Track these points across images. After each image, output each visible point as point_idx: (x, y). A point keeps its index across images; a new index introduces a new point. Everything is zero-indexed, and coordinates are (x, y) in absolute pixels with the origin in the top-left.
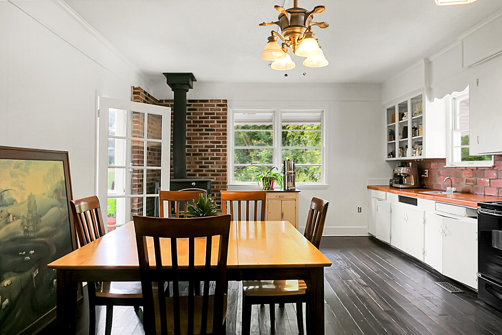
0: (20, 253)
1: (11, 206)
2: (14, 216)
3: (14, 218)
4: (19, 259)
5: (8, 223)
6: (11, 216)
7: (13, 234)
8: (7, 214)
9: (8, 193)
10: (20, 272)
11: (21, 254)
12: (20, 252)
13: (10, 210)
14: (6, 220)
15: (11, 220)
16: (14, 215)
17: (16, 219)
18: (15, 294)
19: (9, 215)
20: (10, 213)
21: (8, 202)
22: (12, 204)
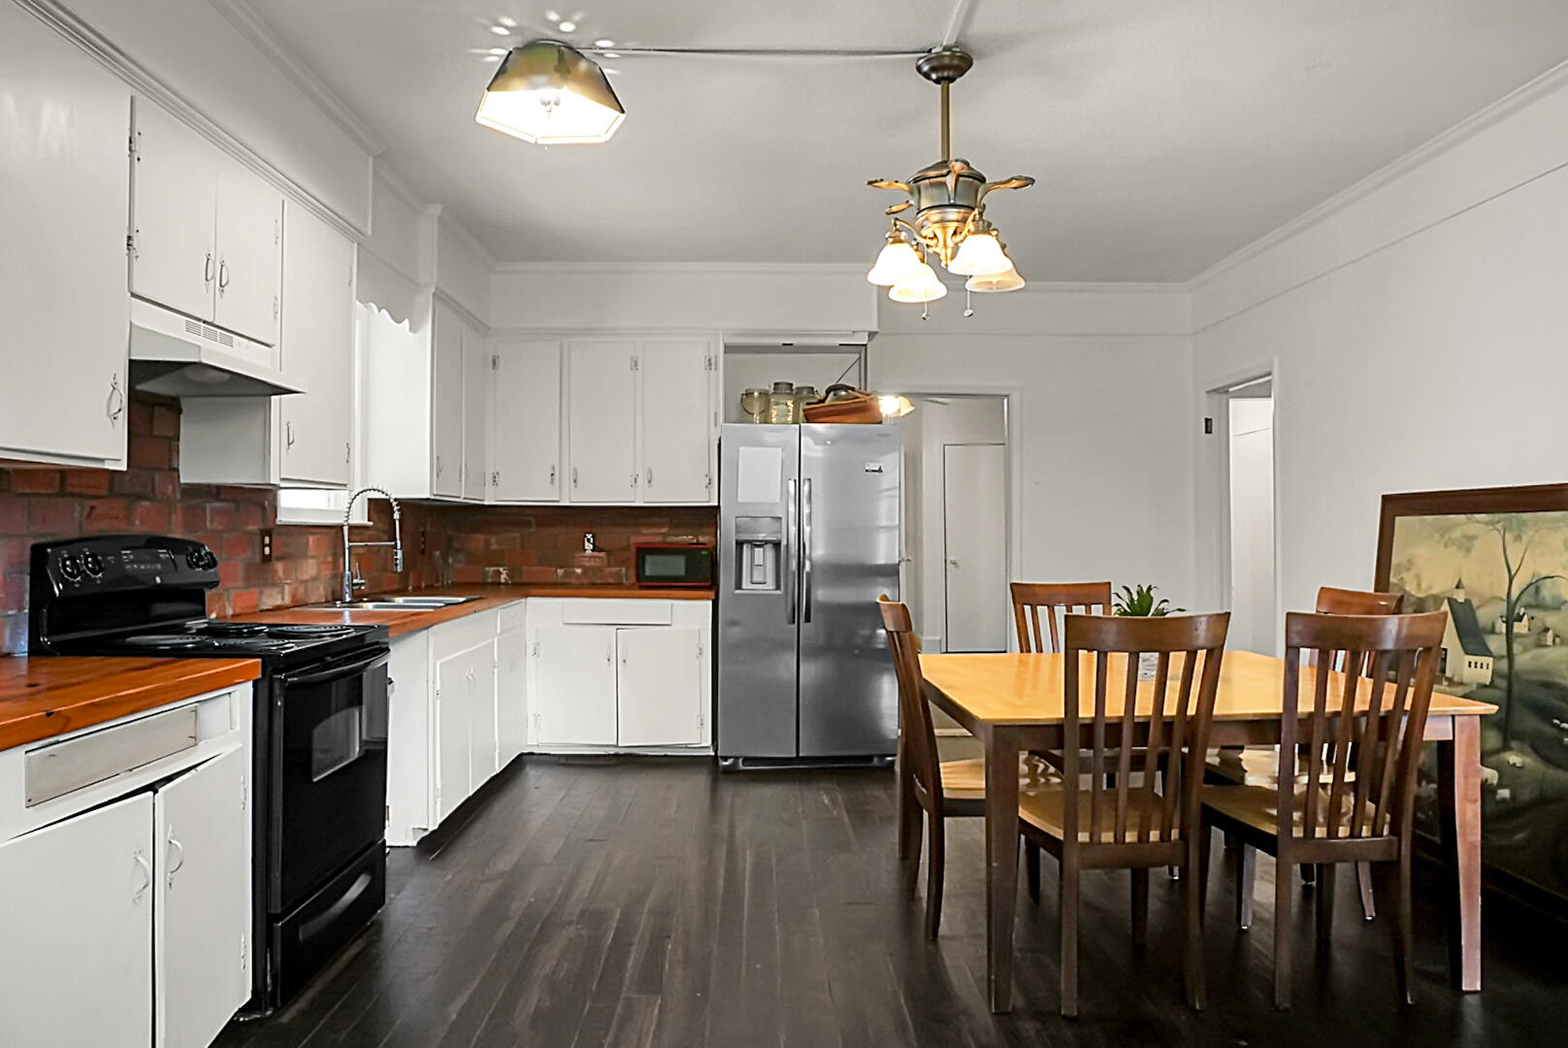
0: (1556, 721)
1: (1555, 612)
2: (1558, 636)
3: (1557, 640)
4: (1548, 730)
5: (1541, 645)
6: (1550, 633)
7: (1546, 672)
8: (1542, 628)
9: (1553, 583)
10: (1547, 760)
11: (1556, 724)
12: (1558, 719)
13: (1550, 619)
14: (1539, 640)
15: (1550, 642)
16: (1557, 633)
17: (1562, 643)
18: (1526, 795)
19: (1546, 630)
20: (1549, 626)
21: (1548, 600)
22: (1558, 609)
